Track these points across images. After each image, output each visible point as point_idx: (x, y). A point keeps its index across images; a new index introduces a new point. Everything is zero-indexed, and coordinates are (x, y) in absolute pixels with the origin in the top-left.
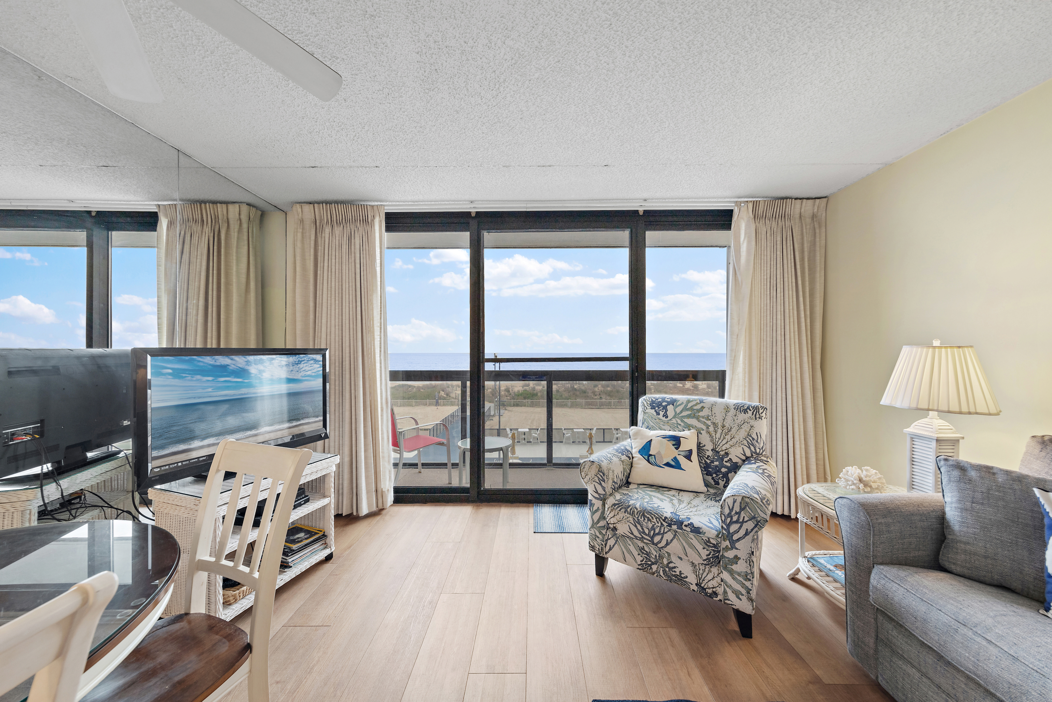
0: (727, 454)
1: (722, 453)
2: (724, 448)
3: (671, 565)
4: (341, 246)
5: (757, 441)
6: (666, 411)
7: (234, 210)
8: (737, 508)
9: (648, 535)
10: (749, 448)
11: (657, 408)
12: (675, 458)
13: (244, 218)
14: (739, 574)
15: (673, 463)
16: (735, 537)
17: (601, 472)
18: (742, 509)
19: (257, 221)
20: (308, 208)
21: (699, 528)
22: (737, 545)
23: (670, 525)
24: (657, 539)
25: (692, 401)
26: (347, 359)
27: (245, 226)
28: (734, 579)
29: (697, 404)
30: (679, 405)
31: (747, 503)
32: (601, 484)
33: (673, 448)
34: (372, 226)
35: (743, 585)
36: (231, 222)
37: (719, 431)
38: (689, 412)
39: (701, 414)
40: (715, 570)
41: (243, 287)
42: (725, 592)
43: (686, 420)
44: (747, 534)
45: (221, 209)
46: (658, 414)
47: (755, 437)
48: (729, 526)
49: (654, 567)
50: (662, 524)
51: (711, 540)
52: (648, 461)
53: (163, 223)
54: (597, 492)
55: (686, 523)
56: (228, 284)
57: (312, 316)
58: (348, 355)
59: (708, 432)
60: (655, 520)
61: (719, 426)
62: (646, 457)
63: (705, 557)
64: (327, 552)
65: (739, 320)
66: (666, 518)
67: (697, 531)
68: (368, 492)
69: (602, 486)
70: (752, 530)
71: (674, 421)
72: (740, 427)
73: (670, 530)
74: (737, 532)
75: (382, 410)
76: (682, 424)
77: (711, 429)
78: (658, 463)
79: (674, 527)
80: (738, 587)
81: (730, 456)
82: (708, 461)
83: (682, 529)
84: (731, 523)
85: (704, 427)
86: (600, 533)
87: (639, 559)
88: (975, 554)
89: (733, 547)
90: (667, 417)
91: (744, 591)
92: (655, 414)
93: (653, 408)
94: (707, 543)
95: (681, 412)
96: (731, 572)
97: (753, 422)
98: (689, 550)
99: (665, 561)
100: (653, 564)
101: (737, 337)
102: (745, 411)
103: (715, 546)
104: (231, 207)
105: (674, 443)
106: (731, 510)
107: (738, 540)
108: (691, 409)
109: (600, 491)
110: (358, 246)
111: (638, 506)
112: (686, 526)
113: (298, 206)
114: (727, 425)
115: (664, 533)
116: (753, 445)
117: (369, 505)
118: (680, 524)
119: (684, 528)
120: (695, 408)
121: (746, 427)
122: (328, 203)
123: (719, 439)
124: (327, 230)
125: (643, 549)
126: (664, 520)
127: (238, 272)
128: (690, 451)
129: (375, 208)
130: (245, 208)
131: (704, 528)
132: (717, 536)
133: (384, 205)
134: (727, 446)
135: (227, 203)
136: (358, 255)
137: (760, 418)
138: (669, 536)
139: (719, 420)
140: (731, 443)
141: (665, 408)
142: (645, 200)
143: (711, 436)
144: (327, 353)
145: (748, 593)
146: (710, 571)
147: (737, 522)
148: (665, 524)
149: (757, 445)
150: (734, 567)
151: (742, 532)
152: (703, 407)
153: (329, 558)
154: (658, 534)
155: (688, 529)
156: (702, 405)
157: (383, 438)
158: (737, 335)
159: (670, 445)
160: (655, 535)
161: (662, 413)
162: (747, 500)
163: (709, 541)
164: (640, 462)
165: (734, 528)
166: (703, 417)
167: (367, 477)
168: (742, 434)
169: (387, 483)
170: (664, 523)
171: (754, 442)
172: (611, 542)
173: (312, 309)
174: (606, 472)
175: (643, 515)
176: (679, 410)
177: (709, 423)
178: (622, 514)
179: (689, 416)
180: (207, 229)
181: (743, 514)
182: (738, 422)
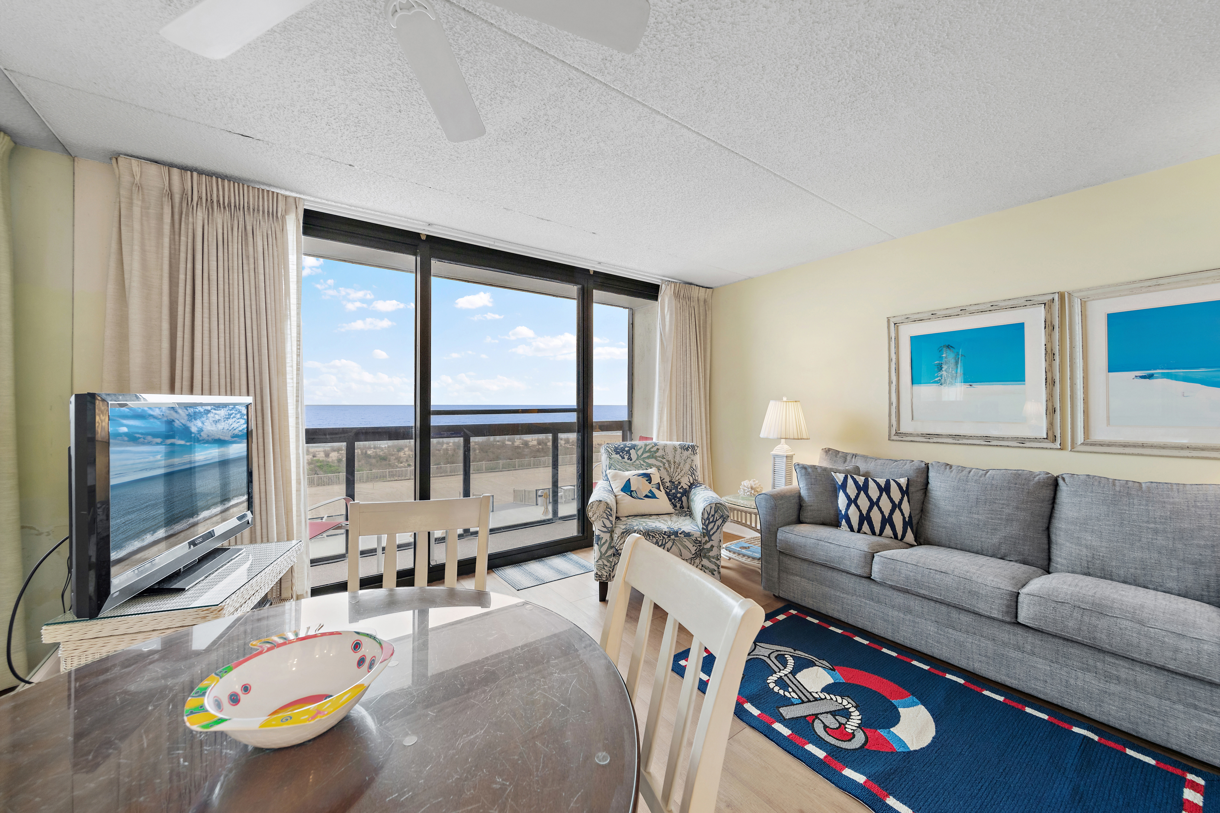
0: (680, 483)
1: (676, 483)
2: (677, 479)
6: (630, 454)
8: (712, 512)
10: (692, 476)
11: (621, 453)
12: (650, 490)
14: (713, 558)
15: (650, 495)
16: (711, 533)
17: (609, 508)
18: (715, 512)
20: (154, 170)
21: (689, 533)
22: (713, 538)
23: (669, 536)
25: (649, 445)
28: (710, 562)
29: (653, 447)
30: (639, 449)
31: (719, 507)
32: (608, 519)
33: (647, 482)
35: (715, 564)
37: (673, 466)
38: (648, 454)
39: (658, 454)
43: (647, 461)
44: (718, 528)
46: (624, 458)
47: (695, 468)
48: (707, 526)
50: (663, 537)
51: (698, 539)
52: (631, 496)
54: (605, 527)
55: (680, 532)
59: (665, 468)
60: (658, 536)
62: (629, 493)
63: (693, 552)
65: (665, 378)
66: (665, 532)
67: (688, 535)
69: (610, 520)
70: (720, 525)
71: (638, 462)
72: (685, 461)
73: (670, 540)
74: (712, 529)
76: (646, 464)
77: (667, 465)
78: (639, 496)
79: (673, 537)
80: (713, 567)
81: (681, 485)
82: (668, 491)
83: (678, 536)
84: (709, 523)
85: (661, 465)
86: (608, 561)
88: (814, 510)
89: (710, 540)
90: (631, 460)
92: (620, 458)
93: (617, 453)
94: (696, 541)
95: (642, 454)
96: (709, 558)
97: (692, 457)
101: (664, 392)
102: (687, 449)
103: (700, 542)
105: (647, 479)
106: (709, 515)
107: (713, 534)
108: (649, 451)
111: (642, 529)
112: (680, 534)
114: (677, 461)
115: (666, 543)
116: (694, 474)
118: (676, 533)
119: (679, 535)
120: (652, 450)
121: (689, 461)
123: (673, 472)
126: (664, 534)
128: (658, 484)
131: (692, 532)
132: (701, 535)
133: (304, 200)
134: (679, 477)
138: (669, 545)
139: (670, 458)
140: (681, 474)
141: (628, 452)
142: (600, 263)
143: (667, 471)
147: (712, 522)
148: (666, 537)
149: (696, 474)
150: (710, 554)
151: (716, 527)
152: (658, 449)
155: (682, 536)
156: (657, 447)
157: (299, 522)
159: (644, 480)
161: (626, 457)
162: (718, 505)
163: (697, 540)
164: (625, 499)
165: (710, 526)
166: (659, 457)
168: (687, 466)
169: (306, 582)
170: (664, 536)
171: (695, 472)
174: (612, 508)
175: (648, 534)
176: (640, 453)
177: (664, 461)
179: (648, 457)
181: (716, 515)
182: (684, 458)
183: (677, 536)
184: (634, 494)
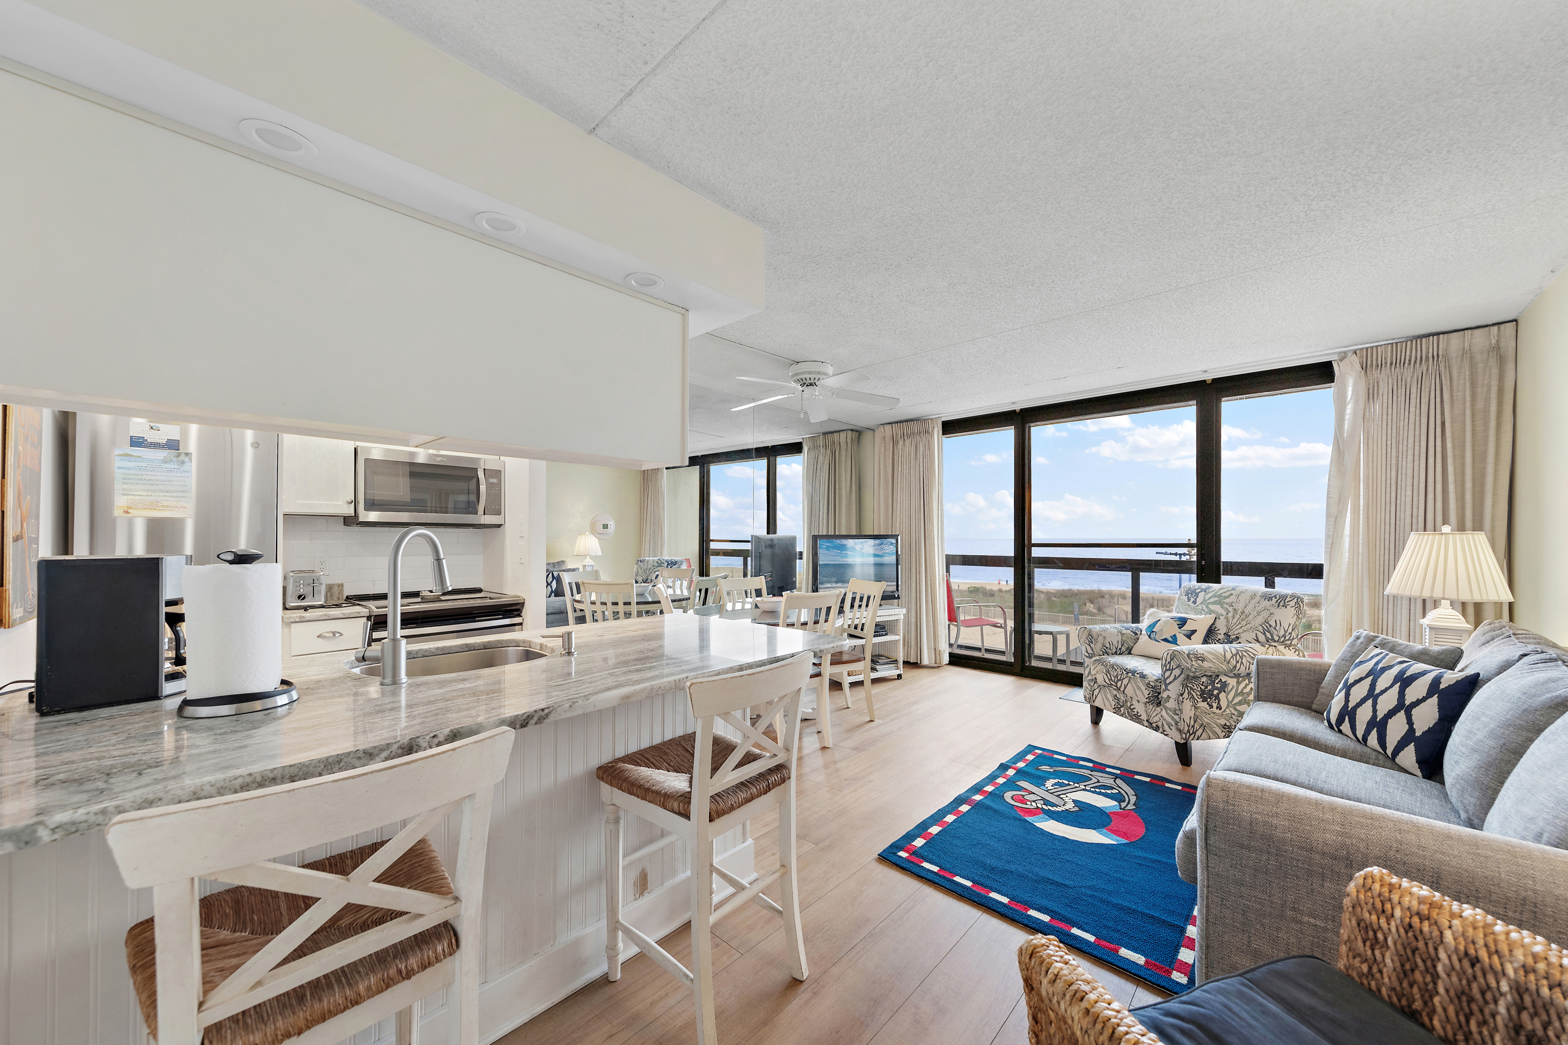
0: (1238, 638)
1: (1233, 637)
2: (1236, 633)
3: (1132, 707)
4: (910, 454)
5: (1275, 629)
6: (1197, 597)
7: (843, 435)
8: (1169, 660)
9: (1114, 682)
10: (1264, 634)
11: (1190, 595)
12: (1175, 636)
13: (849, 440)
14: (1170, 710)
15: (1170, 639)
16: (1168, 682)
17: (1091, 636)
18: (1171, 660)
19: (856, 440)
20: (888, 427)
21: (1145, 675)
22: (1169, 687)
23: (1127, 673)
24: (1119, 684)
25: (1224, 588)
26: (914, 542)
27: (849, 446)
28: (1167, 713)
29: (1229, 591)
30: (1210, 592)
31: (1175, 655)
32: (1090, 645)
33: (1177, 627)
34: (932, 435)
35: (1173, 718)
36: (842, 445)
37: (1238, 616)
38: (1216, 599)
39: (1226, 601)
40: (1158, 709)
41: (848, 490)
42: (1163, 725)
43: (1210, 606)
44: (1175, 679)
45: (836, 435)
46: (1189, 600)
47: (1274, 625)
48: (1164, 673)
49: (1122, 709)
50: (1123, 672)
51: (1152, 683)
53: (805, 449)
56: (840, 488)
57: (890, 510)
58: (914, 539)
59: (1227, 618)
60: (1119, 670)
61: (1239, 612)
62: (1149, 633)
63: (1147, 696)
64: (898, 672)
65: (1340, 499)
66: (1127, 668)
67: (1143, 676)
68: (928, 648)
69: (1091, 647)
70: (1179, 676)
71: (1200, 607)
72: (1259, 613)
73: (1126, 677)
74: (1169, 677)
75: (939, 585)
76: (1206, 610)
77: (1230, 615)
79: (1130, 675)
80: (1169, 720)
83: (1135, 677)
84: (1166, 670)
85: (1224, 613)
86: (1089, 684)
87: (1113, 703)
89: (1167, 689)
90: (1195, 603)
91: (1173, 723)
92: (1187, 600)
93: (1187, 594)
94: (1148, 685)
95: (1209, 598)
96: (1166, 708)
97: (1273, 610)
98: (1137, 691)
99: (1129, 704)
100: (1121, 707)
101: (1336, 520)
102: (1270, 599)
103: (1153, 687)
104: (841, 434)
105: (1179, 623)
106: (1166, 661)
107: (1170, 683)
108: (1220, 596)
109: (1090, 651)
110: (921, 453)
111: (1112, 661)
113: (882, 427)
114: (1246, 611)
115: (1123, 679)
116: (1269, 632)
117: (929, 659)
118: (1134, 672)
121: (1265, 614)
122: (901, 422)
123: (1235, 624)
124: (901, 443)
125: (1116, 696)
126: (1125, 670)
127: (845, 480)
128: (1194, 632)
129: (934, 420)
130: (850, 433)
132: (1156, 680)
133: (941, 417)
134: (1240, 631)
135: (839, 431)
136: (921, 460)
137: (1285, 606)
138: (1125, 681)
139: (1240, 607)
140: (1245, 628)
141: (1197, 595)
144: (899, 537)
145: (1176, 724)
146: (1155, 710)
147: (1169, 670)
148: (1125, 673)
149: (1275, 632)
150: (1167, 705)
151: (1172, 677)
152: (1231, 594)
153: (899, 676)
154: (1120, 680)
155: (1138, 676)
156: (1232, 592)
157: (940, 607)
158: (1336, 518)
159: (1175, 625)
160: (1118, 681)
161: (1192, 600)
162: (1176, 653)
163: (1149, 684)
165: (1168, 674)
166: (1227, 604)
167: (927, 636)
168: (1260, 620)
169: (944, 644)
171: (1272, 629)
172: (1096, 692)
173: (890, 504)
174: (1094, 636)
175: (1113, 667)
176: (1207, 597)
177: (1230, 609)
178: (1100, 667)
179: (1214, 603)
180: (829, 452)
181: (1172, 663)
182: (1257, 608)
183: (1133, 675)
184: (1153, 635)
